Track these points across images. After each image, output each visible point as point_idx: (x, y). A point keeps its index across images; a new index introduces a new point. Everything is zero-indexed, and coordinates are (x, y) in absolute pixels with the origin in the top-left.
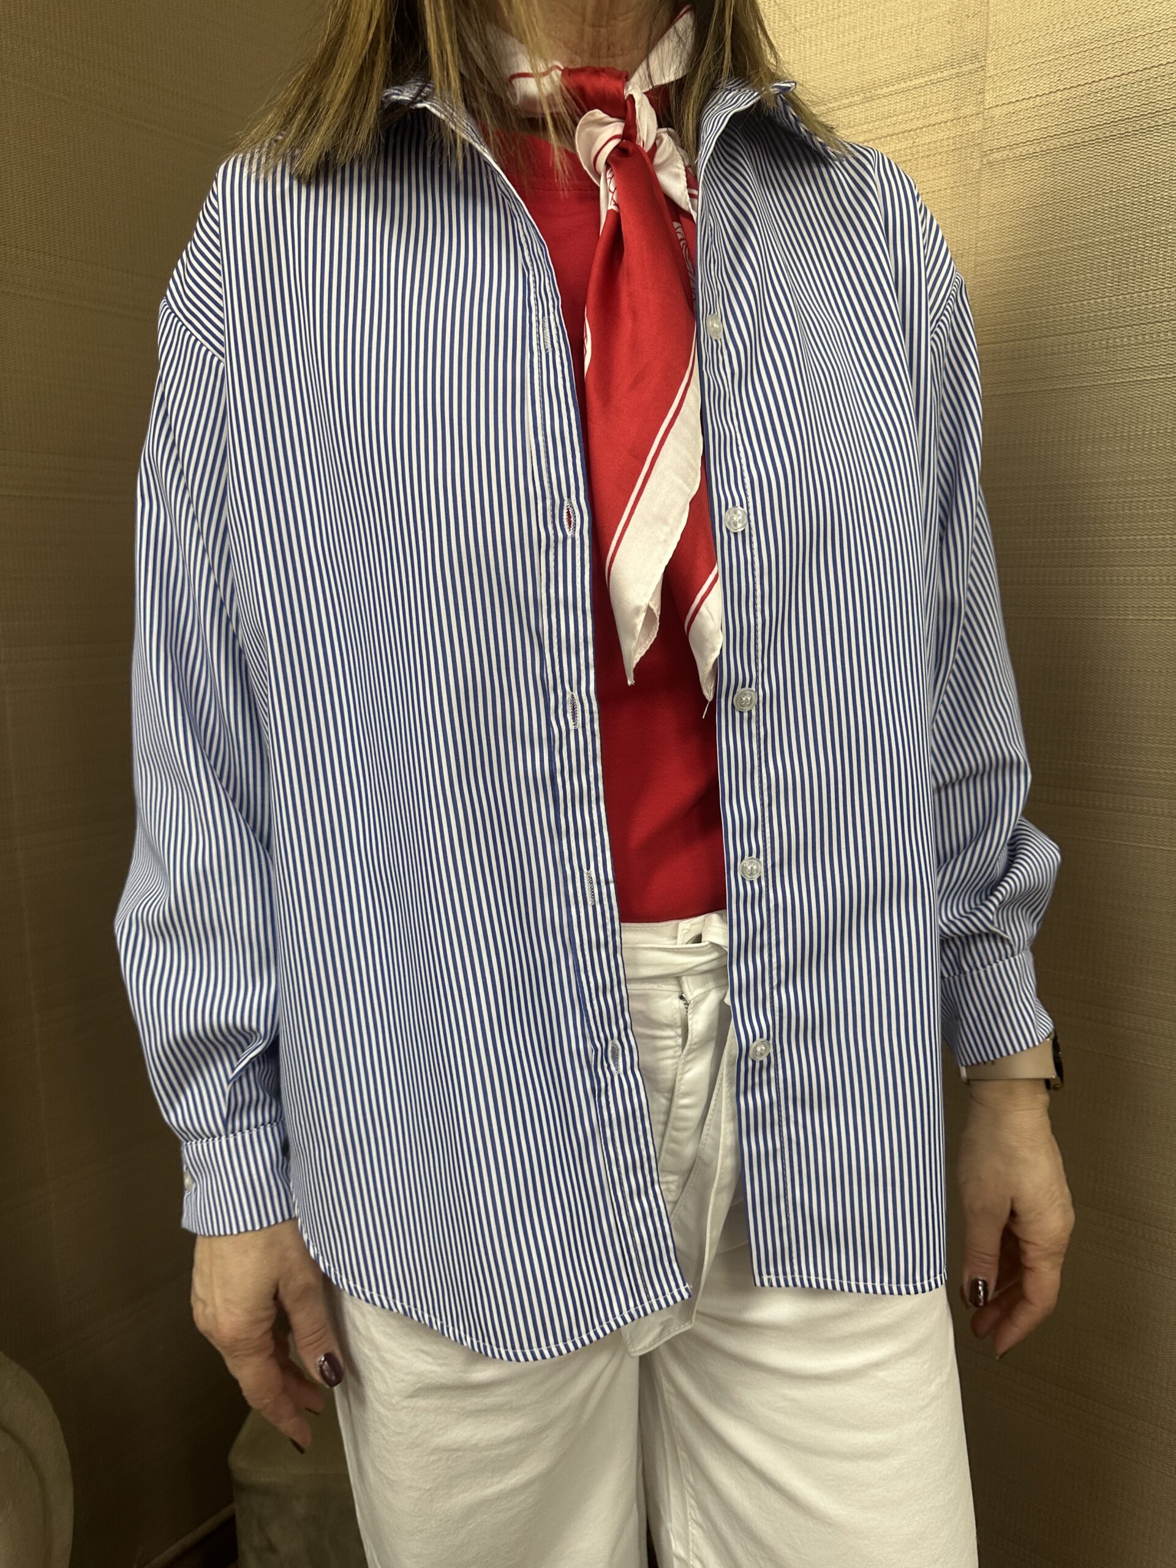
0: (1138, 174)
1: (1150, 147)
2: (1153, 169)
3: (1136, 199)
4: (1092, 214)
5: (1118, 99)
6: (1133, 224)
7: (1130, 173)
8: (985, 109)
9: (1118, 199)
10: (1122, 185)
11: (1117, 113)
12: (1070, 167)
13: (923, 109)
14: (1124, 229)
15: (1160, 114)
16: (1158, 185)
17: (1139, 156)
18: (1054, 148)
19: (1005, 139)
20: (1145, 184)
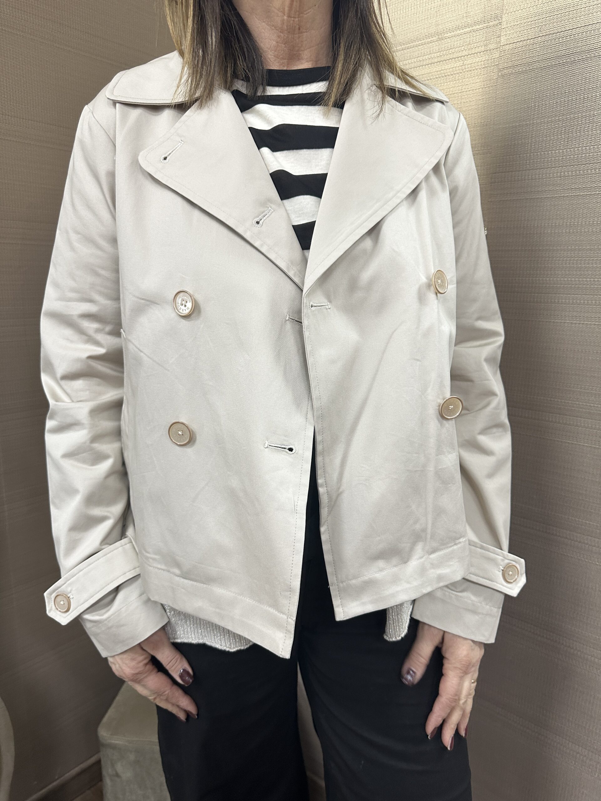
0: (580, 83)
1: (586, 68)
2: (588, 81)
3: (578, 97)
4: (555, 104)
5: (571, 42)
6: (576, 110)
7: (575, 83)
8: (501, 46)
9: (569, 97)
10: (571, 89)
11: (570, 50)
12: (544, 78)
13: (468, 45)
14: (571, 113)
15: (593, 50)
16: (590, 89)
17: (581, 74)
18: (536, 68)
19: (511, 62)
20: (583, 89)
